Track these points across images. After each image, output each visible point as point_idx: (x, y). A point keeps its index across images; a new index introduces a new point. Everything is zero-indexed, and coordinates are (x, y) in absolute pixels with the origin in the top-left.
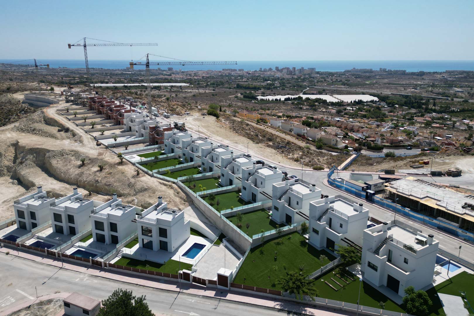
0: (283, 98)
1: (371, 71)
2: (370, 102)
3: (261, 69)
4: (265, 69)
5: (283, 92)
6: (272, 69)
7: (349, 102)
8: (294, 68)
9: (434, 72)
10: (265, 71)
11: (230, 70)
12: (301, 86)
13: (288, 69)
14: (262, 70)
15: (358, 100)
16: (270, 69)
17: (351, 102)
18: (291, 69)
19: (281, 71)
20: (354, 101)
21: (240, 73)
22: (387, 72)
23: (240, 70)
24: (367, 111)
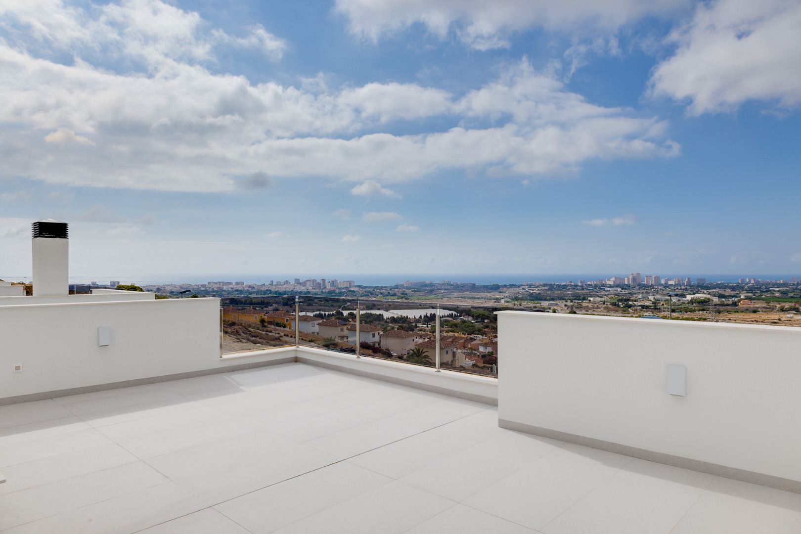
0: (311, 314)
1: (431, 285)
2: (448, 316)
3: (272, 282)
4: (278, 282)
5: (310, 307)
6: (289, 283)
7: (418, 317)
8: (324, 280)
9: (510, 285)
10: (279, 284)
11: (222, 284)
12: (338, 301)
13: (314, 281)
14: (274, 283)
15: (431, 314)
16: (287, 282)
17: (421, 317)
18: (319, 281)
19: (304, 284)
20: (425, 316)
21: (239, 287)
22: (452, 285)
23: (237, 283)
24: (452, 326)
